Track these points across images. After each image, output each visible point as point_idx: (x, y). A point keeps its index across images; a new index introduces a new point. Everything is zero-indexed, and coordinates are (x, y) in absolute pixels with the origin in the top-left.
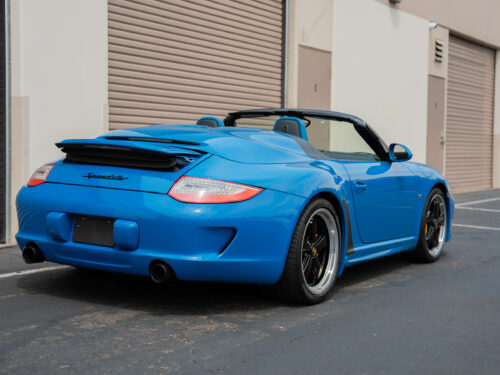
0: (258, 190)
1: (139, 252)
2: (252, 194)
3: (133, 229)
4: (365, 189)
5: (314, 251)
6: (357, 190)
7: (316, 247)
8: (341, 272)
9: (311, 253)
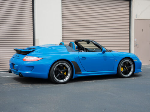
1: (18, 71)
2: (39, 60)
4: (85, 59)
5: (62, 72)
6: (82, 59)
7: (62, 71)
8: (73, 78)
9: (60, 73)
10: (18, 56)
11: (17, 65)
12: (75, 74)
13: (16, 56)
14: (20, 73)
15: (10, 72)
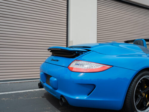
0: (109, 67)
1: (57, 91)
2: (106, 68)
3: (55, 81)
5: (144, 94)
9: (141, 95)
10: (58, 61)
11: (56, 79)
13: (52, 60)
14: (62, 96)
15: (41, 86)
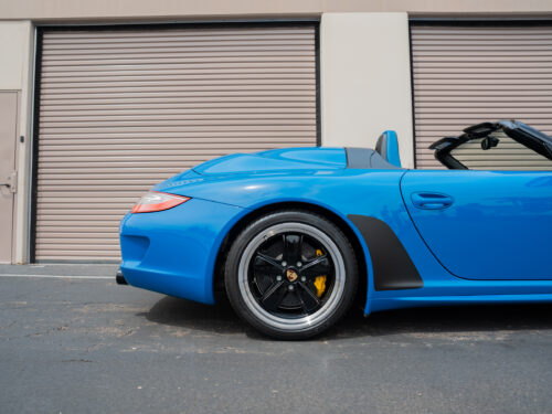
4: (447, 205)
6: (421, 205)
7: (295, 270)
8: (367, 311)
12: (378, 287)
